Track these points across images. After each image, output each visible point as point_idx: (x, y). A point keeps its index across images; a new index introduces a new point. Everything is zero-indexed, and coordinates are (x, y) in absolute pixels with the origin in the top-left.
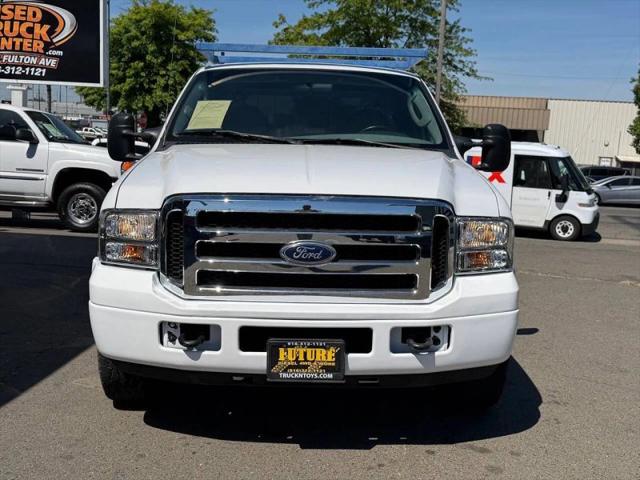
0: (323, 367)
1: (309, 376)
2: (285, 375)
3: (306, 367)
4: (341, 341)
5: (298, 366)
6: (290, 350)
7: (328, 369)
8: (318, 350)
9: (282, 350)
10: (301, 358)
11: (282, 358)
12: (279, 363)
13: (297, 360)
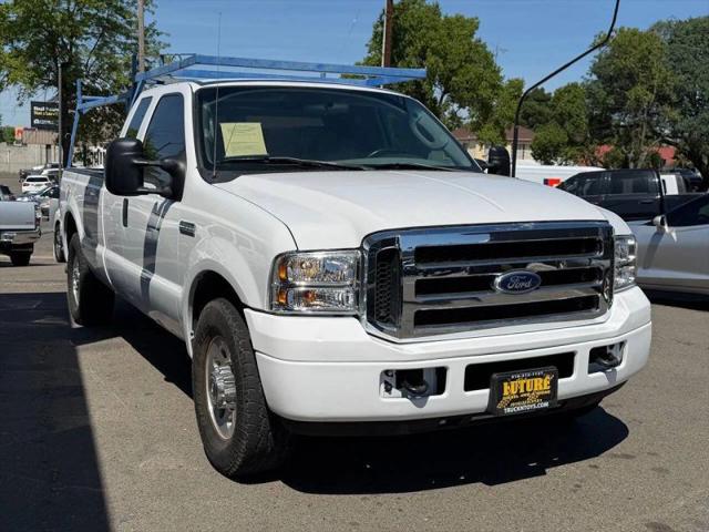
0: (540, 397)
1: (529, 407)
2: (508, 410)
3: (525, 398)
4: (554, 368)
5: (520, 399)
6: (512, 383)
7: (544, 398)
8: (536, 380)
9: (506, 384)
10: (522, 391)
11: (506, 393)
12: (504, 398)
13: (518, 394)
